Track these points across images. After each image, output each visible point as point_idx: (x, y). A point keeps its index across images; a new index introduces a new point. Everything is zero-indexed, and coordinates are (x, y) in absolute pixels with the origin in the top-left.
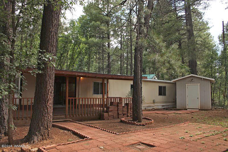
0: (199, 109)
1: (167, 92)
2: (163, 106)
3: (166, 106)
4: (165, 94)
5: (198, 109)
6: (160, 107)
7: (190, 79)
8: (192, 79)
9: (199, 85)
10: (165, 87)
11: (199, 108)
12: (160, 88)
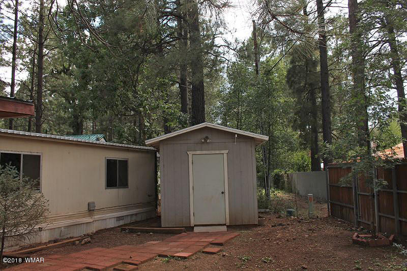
0: (228, 224)
1: (132, 178)
2: (119, 219)
3: (129, 217)
4: (124, 184)
5: (225, 225)
6: (112, 224)
7: (200, 137)
8: (207, 138)
9: (225, 155)
10: (124, 163)
11: (228, 221)
12: (111, 164)
